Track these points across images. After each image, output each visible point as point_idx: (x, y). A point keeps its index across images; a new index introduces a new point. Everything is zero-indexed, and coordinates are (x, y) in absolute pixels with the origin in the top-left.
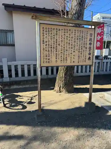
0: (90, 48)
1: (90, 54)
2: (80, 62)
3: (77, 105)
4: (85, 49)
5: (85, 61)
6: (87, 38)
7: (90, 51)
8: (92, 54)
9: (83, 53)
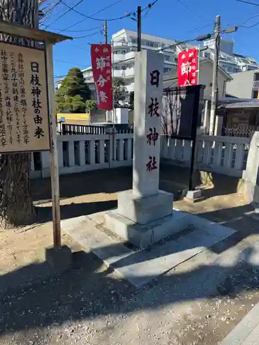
0: (36, 104)
1: (38, 120)
2: (8, 143)
3: (27, 260)
4: (20, 107)
5: (26, 141)
6: (21, 75)
7: (36, 111)
8: (45, 121)
9: (14, 117)
